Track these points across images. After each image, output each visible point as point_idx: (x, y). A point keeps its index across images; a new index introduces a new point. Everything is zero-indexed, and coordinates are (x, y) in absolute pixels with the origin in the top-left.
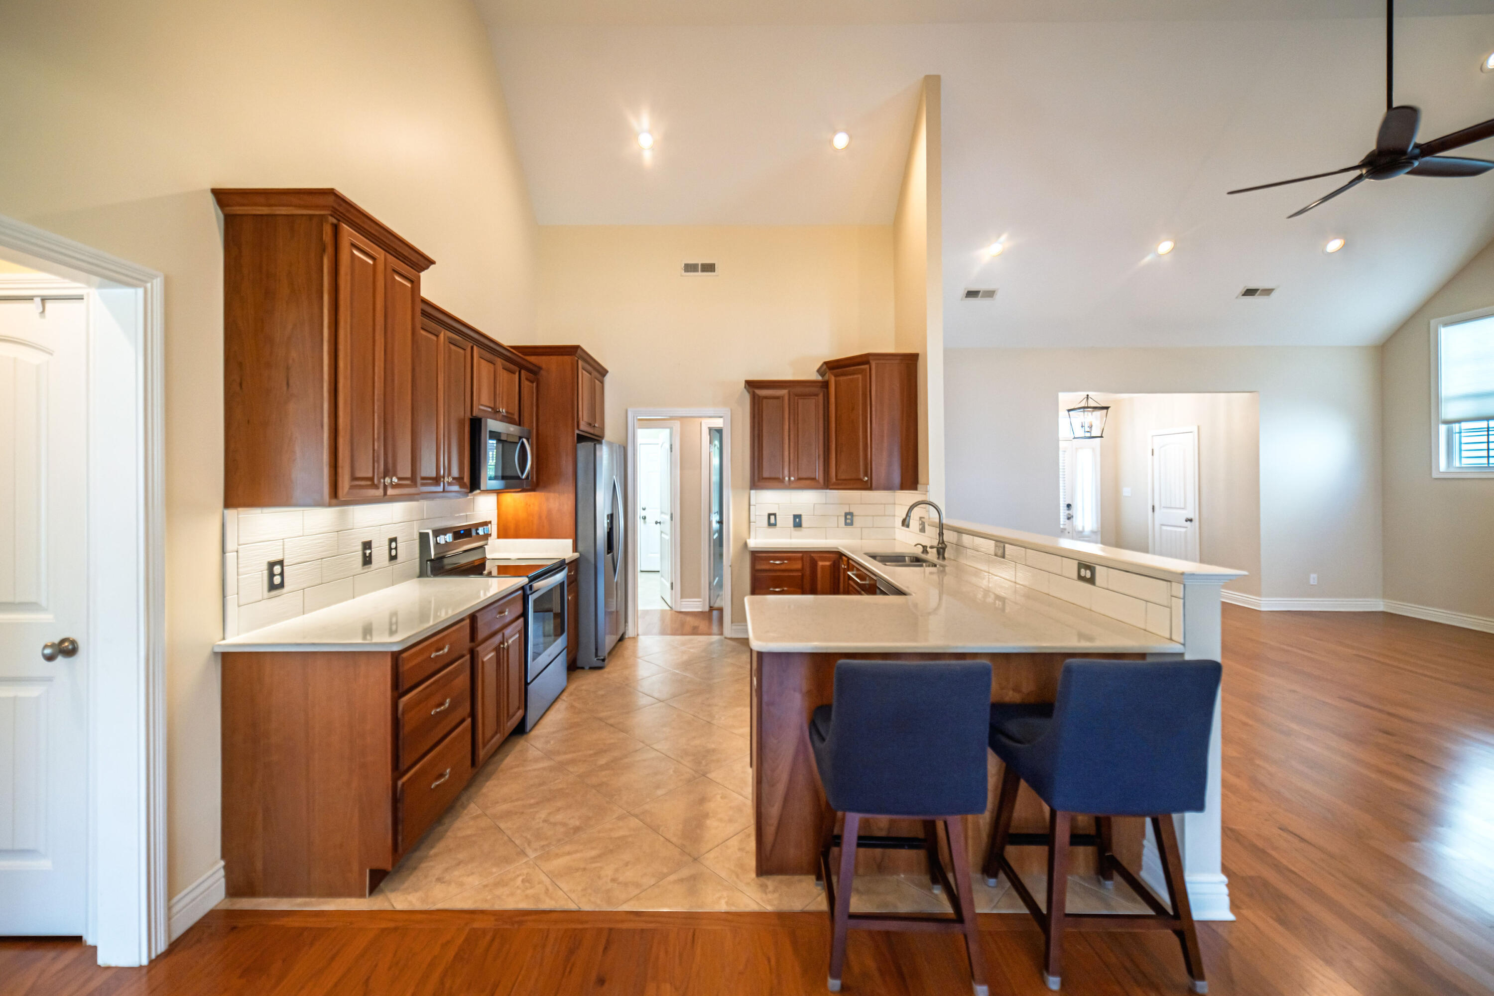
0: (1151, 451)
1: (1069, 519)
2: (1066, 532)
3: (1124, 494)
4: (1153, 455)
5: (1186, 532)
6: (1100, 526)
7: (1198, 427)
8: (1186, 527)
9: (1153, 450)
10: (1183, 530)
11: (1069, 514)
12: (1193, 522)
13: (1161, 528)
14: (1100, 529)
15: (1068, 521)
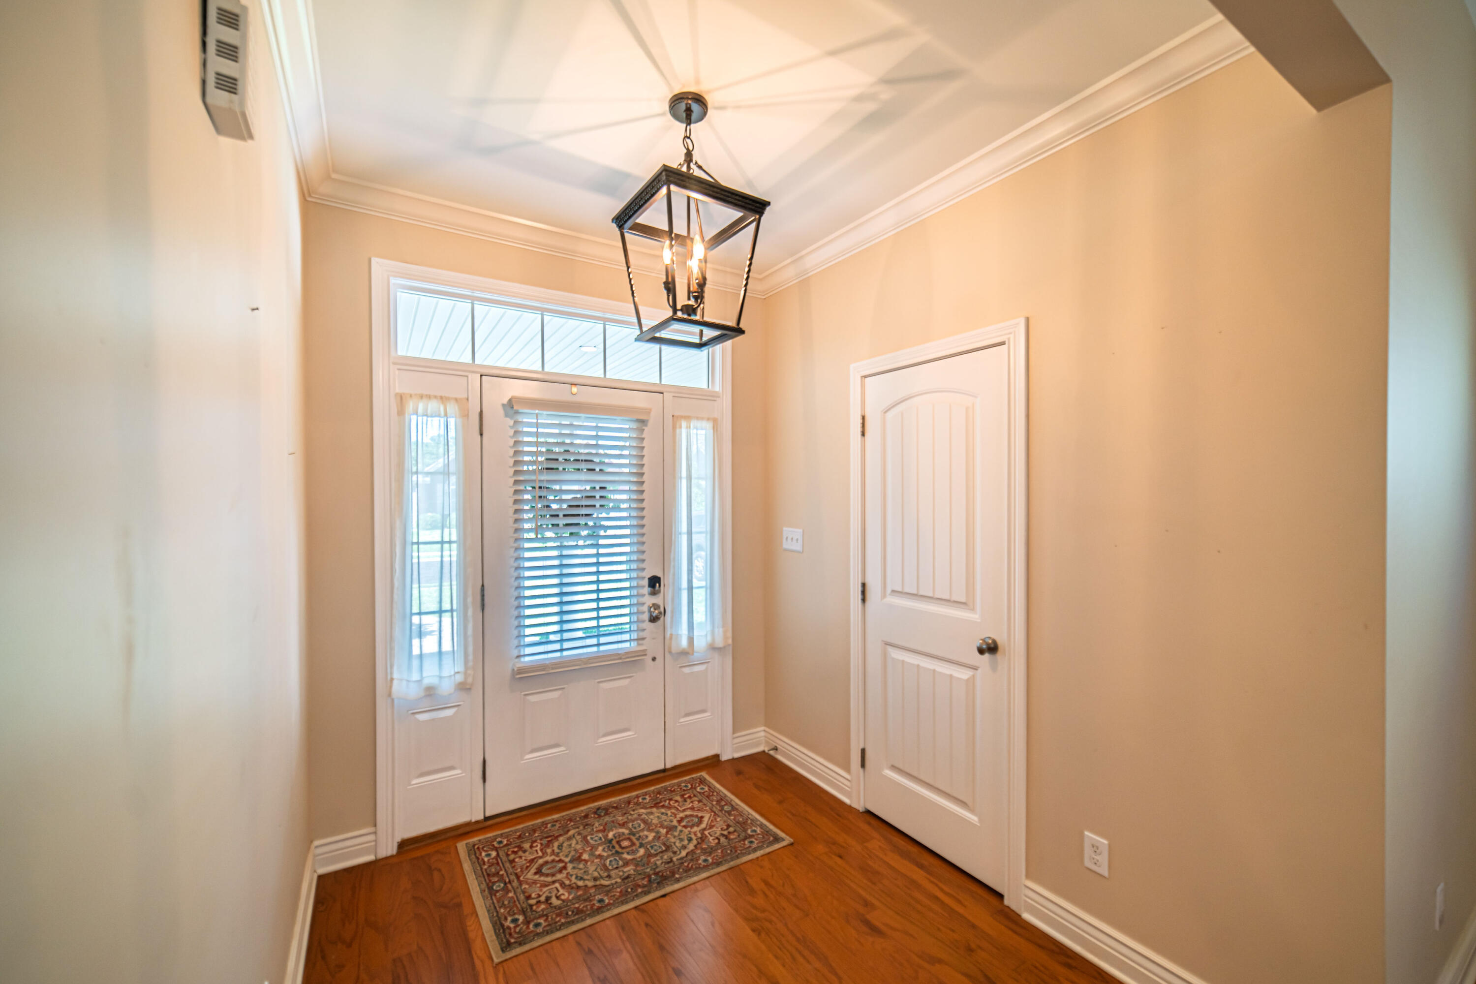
0: (860, 421)
1: (654, 619)
2: (648, 659)
3: (786, 545)
4: (863, 434)
5: (971, 682)
6: (730, 634)
7: (1027, 320)
8: (975, 668)
9: (863, 418)
10: (963, 674)
11: (656, 606)
12: (999, 655)
13: (885, 655)
14: (730, 641)
15: (652, 625)
